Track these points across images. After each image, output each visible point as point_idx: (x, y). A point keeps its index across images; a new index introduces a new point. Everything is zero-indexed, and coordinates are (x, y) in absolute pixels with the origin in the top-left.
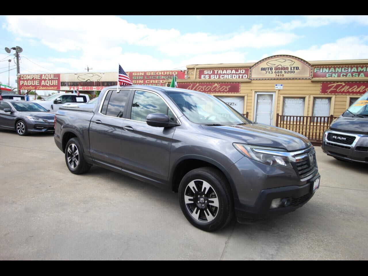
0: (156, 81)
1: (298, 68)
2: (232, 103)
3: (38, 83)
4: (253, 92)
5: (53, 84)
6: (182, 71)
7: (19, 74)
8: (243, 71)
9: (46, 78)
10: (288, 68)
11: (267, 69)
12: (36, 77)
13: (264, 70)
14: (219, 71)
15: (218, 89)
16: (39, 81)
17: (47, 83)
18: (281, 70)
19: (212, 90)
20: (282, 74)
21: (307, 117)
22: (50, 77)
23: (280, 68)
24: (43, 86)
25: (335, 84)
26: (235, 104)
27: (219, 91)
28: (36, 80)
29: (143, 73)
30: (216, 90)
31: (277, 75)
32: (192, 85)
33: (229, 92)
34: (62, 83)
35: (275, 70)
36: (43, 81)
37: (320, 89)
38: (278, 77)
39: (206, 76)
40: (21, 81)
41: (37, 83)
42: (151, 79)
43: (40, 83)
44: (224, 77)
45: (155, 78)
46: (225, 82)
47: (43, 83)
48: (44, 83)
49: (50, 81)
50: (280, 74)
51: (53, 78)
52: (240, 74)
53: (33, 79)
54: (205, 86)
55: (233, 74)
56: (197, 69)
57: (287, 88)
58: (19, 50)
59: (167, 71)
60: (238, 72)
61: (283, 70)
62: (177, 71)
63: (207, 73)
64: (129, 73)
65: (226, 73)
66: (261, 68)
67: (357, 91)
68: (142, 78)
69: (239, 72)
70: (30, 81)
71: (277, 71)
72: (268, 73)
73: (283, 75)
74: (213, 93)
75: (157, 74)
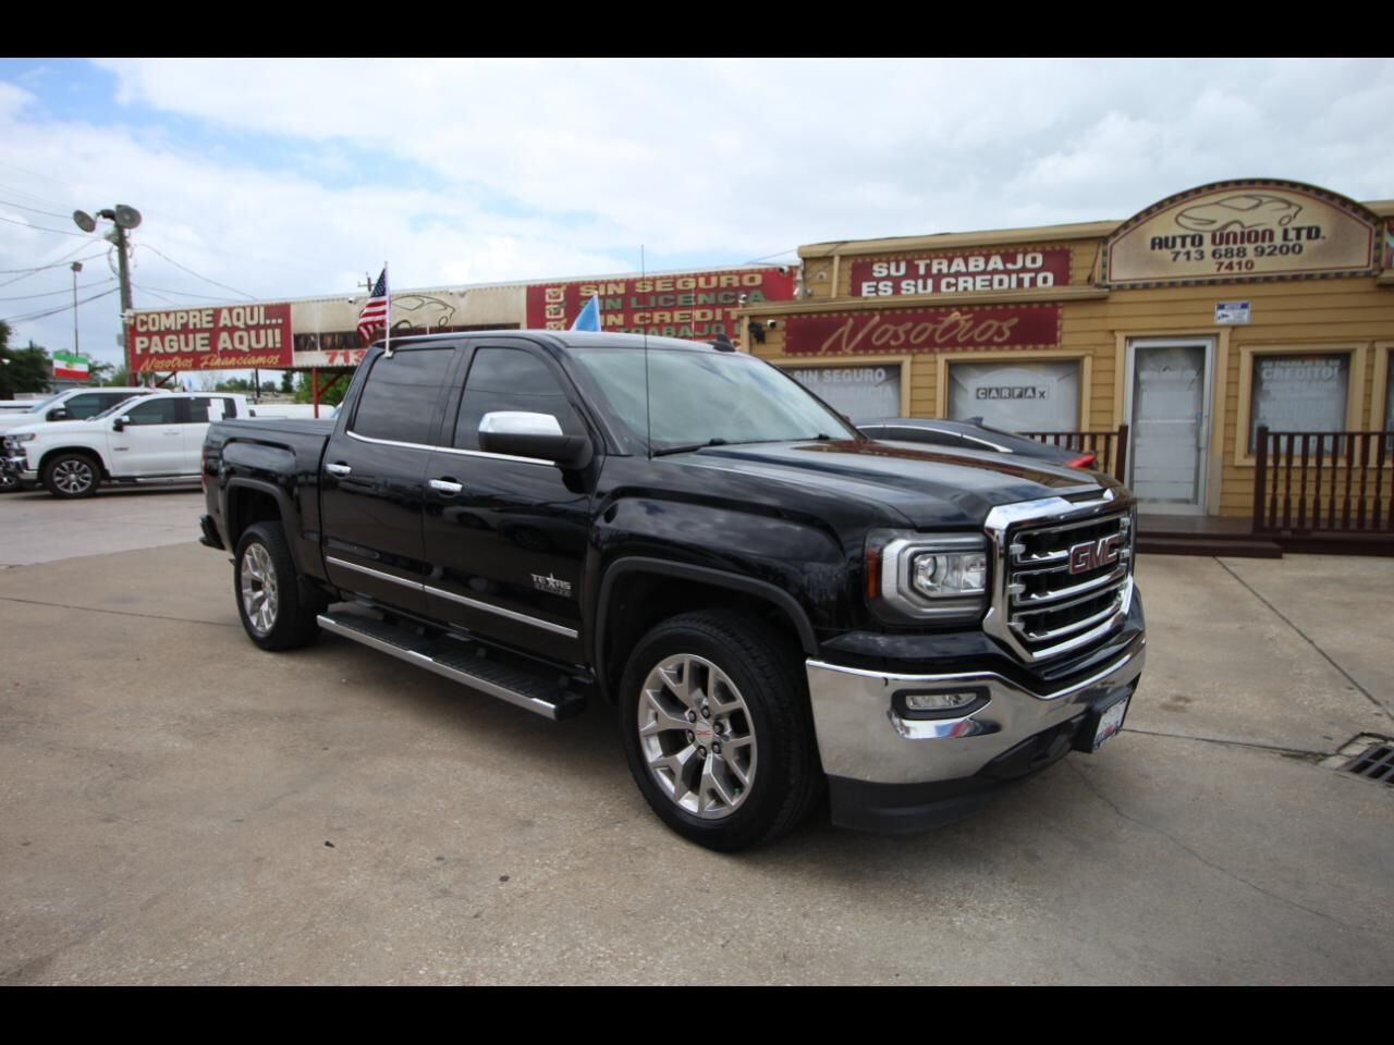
0: (677, 316)
1: (1318, 230)
2: (1026, 390)
3: (206, 342)
4: (1120, 338)
5: (262, 345)
6: (781, 270)
7: (129, 312)
8: (1034, 260)
9: (236, 323)
10: (1272, 233)
11: (1179, 241)
12: (197, 320)
13: (1167, 246)
14: (935, 262)
15: (967, 333)
16: (207, 335)
17: (241, 342)
18: (1239, 245)
20: (1244, 260)
21: (1366, 437)
22: (252, 318)
23: (1235, 235)
24: (226, 353)
26: (1038, 395)
27: (971, 343)
28: (195, 331)
29: (622, 286)
30: (956, 335)
31: (1221, 264)
32: (851, 321)
33: (1011, 343)
34: (297, 337)
35: (1214, 242)
36: (224, 336)
38: (1228, 271)
39: (881, 285)
40: (138, 340)
41: (199, 343)
42: (657, 308)
43: (213, 341)
44: (956, 285)
45: (671, 304)
46: (994, 305)
47: (224, 341)
48: (228, 341)
49: (253, 333)
50: (1235, 260)
51: (262, 322)
52: (1024, 269)
53: (185, 330)
54: (909, 325)
55: (995, 271)
56: (843, 258)
57: (1270, 318)
58: (127, 217)
59: (718, 275)
60: (1014, 263)
61: (1249, 241)
62: (760, 272)
63: (885, 273)
64: (564, 288)
65: (963, 269)
66: (1153, 240)
68: (618, 304)
69: (1019, 265)
70: (174, 337)
71: (1223, 247)
72: (1182, 258)
73: (1250, 265)
74: (942, 352)
75: (679, 285)
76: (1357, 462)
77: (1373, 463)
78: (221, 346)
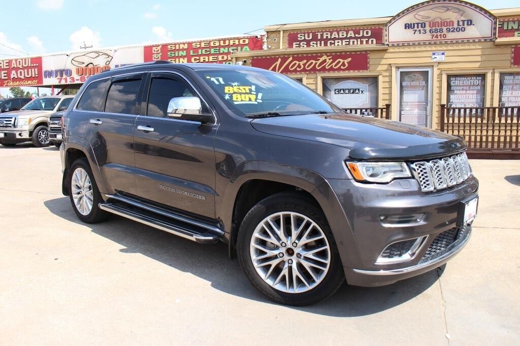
0: (211, 59)
1: (471, 21)
2: (356, 89)
3: (6, 75)
4: (394, 68)
5: (30, 76)
6: (257, 37)
8: (367, 33)
9: (18, 66)
10: (453, 22)
11: (416, 25)
12: (2, 65)
13: (411, 28)
14: (325, 34)
15: (329, 65)
16: (6, 72)
17: (21, 75)
18: (440, 27)
19: (319, 66)
20: (442, 34)
22: (25, 64)
23: (438, 23)
24: (14, 80)
27: (331, 69)
29: (186, 45)
30: (325, 66)
31: (433, 35)
32: (280, 60)
33: (348, 69)
34: (46, 72)
35: (430, 26)
36: (14, 72)
37: (510, 58)
38: (436, 39)
39: (301, 44)
41: (3, 75)
42: (202, 55)
43: (9, 74)
44: (334, 43)
45: (208, 53)
46: (341, 52)
47: (13, 74)
48: (15, 74)
49: (26, 70)
50: (439, 34)
51: (30, 65)
52: (363, 37)
54: (305, 61)
55: (351, 38)
56: (284, 31)
59: (229, 39)
60: (359, 34)
61: (444, 26)
62: (247, 38)
63: (303, 38)
64: (160, 47)
65: (337, 37)
66: (406, 25)
68: (184, 54)
69: (361, 35)
71: (434, 28)
72: (417, 32)
73: (445, 36)
74: (319, 73)
75: (212, 44)
78: (12, 76)
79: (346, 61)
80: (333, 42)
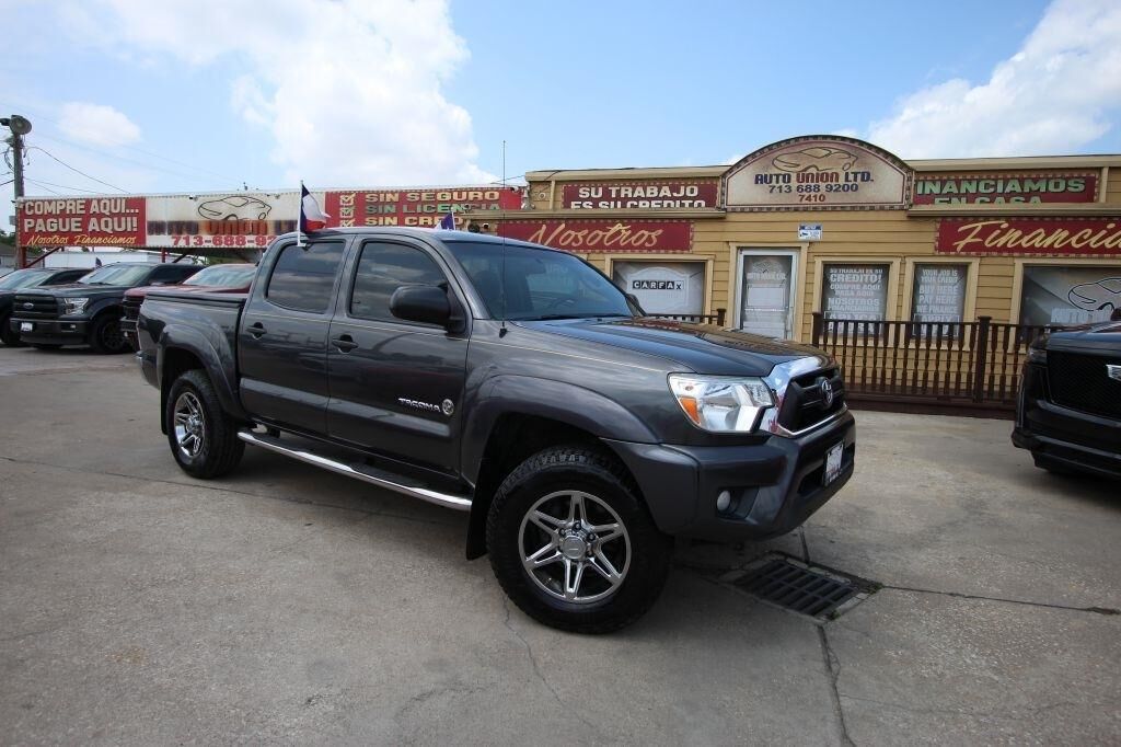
0: (437, 220)
1: (869, 174)
2: (668, 283)
3: (79, 225)
4: (733, 247)
5: (122, 229)
6: (513, 189)
7: (21, 199)
8: (692, 192)
9: (103, 211)
10: (837, 175)
11: (775, 178)
12: (73, 208)
13: (766, 182)
14: (623, 189)
15: (627, 239)
16: (80, 219)
17: (107, 226)
18: (815, 183)
19: (608, 241)
20: (818, 194)
21: (898, 324)
22: (115, 208)
23: (813, 175)
24: (94, 234)
25: (980, 225)
26: (676, 287)
27: (629, 247)
28: (72, 215)
29: (397, 195)
30: (618, 241)
31: (803, 196)
32: (544, 227)
33: (659, 247)
34: (151, 224)
35: (798, 181)
36: (94, 220)
37: (933, 240)
38: (808, 202)
39: (584, 204)
40: (26, 221)
41: (74, 225)
42: (422, 214)
43: (84, 224)
44: (637, 206)
45: (433, 211)
46: (646, 219)
47: (93, 225)
48: (96, 224)
49: (116, 219)
50: (813, 194)
51: (123, 211)
52: (686, 197)
53: (63, 215)
54: (586, 232)
55: (665, 198)
56: (557, 182)
57: (835, 237)
58: (20, 125)
59: (468, 190)
60: (678, 193)
61: (822, 180)
62: (497, 190)
63: (587, 196)
64: (354, 195)
65: (643, 195)
66: (757, 177)
67: (1045, 246)
68: (393, 210)
69: (682, 194)
70: (55, 221)
71: (804, 184)
72: (776, 190)
73: (822, 197)
74: (609, 252)
75: (439, 197)
76: (891, 344)
77: (902, 345)
78: (90, 228)
79: (654, 235)
80: (635, 203)
